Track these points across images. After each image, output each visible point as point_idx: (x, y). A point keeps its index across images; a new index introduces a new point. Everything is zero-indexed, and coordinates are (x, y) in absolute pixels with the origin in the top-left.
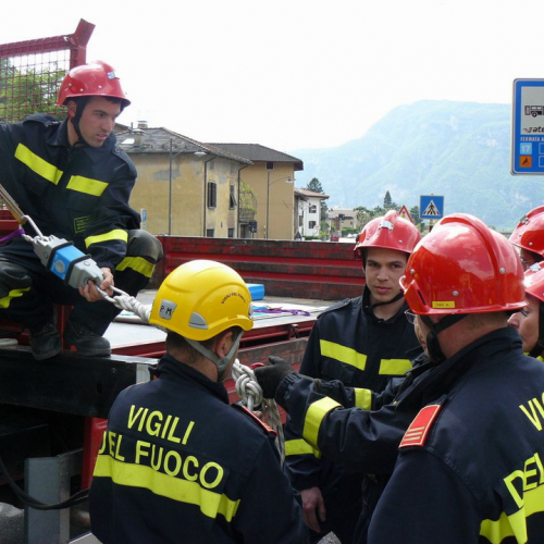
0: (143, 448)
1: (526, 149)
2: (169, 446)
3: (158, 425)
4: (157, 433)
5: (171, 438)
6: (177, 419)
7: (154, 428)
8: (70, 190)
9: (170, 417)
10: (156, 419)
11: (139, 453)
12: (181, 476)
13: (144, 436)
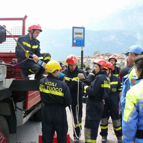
0: (48, 87)
1: (75, 41)
2: (53, 87)
3: (51, 84)
4: (50, 85)
5: (53, 86)
6: (54, 83)
7: (50, 84)
8: (33, 48)
9: (52, 83)
10: (50, 83)
11: (48, 88)
12: (55, 91)
13: (48, 86)
